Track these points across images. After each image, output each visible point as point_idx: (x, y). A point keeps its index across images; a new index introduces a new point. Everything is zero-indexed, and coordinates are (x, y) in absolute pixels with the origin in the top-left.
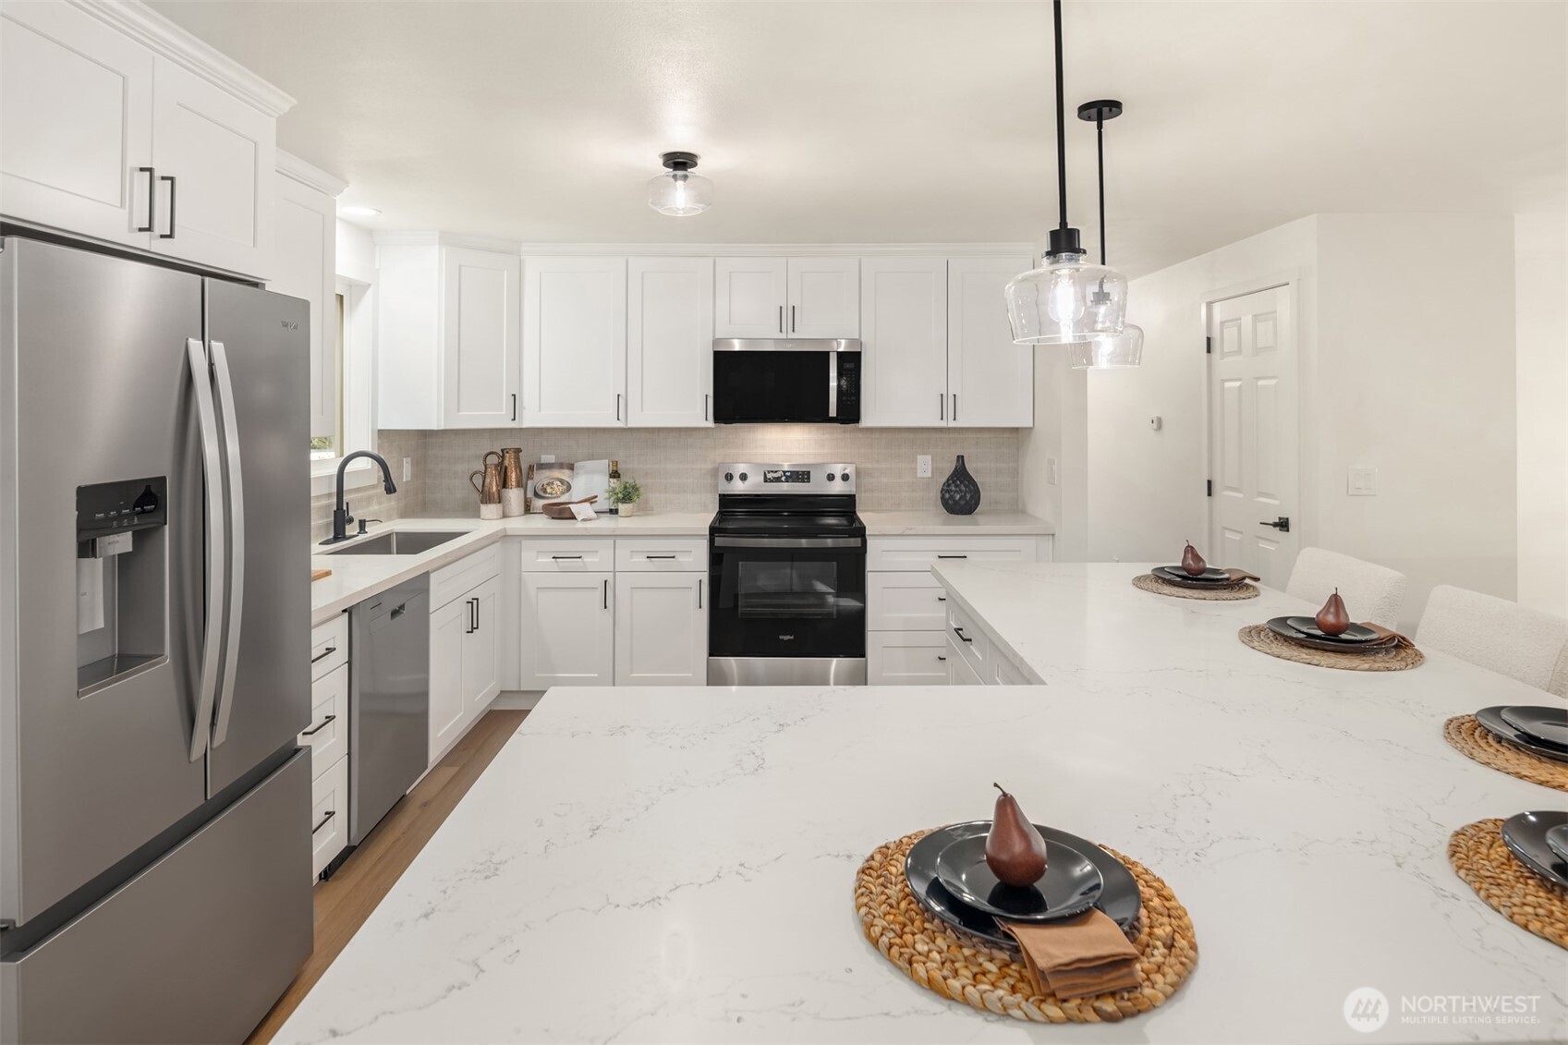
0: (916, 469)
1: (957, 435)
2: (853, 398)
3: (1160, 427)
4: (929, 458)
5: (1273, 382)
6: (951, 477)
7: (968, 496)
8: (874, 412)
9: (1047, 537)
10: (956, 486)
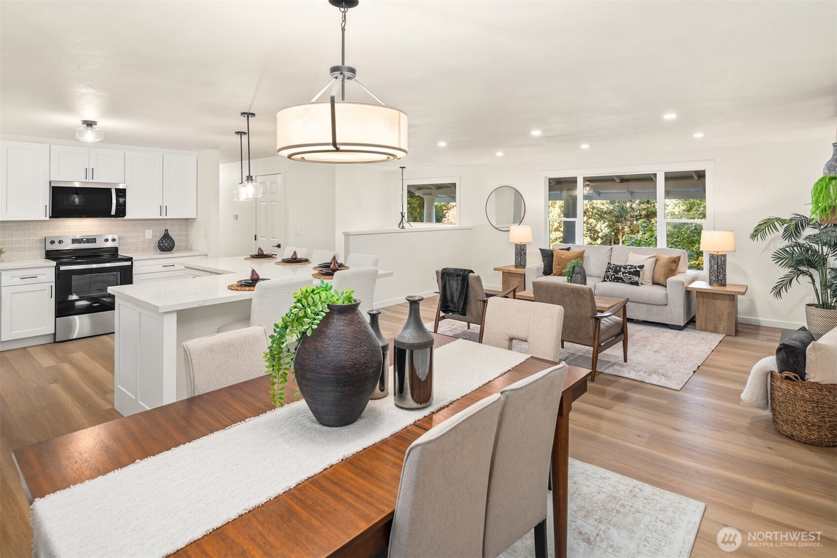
0: (145, 235)
1: (162, 222)
2: (123, 207)
3: (237, 218)
4: (151, 231)
5: (276, 203)
6: (163, 237)
7: (171, 244)
8: (130, 213)
9: (204, 256)
10: (166, 241)
